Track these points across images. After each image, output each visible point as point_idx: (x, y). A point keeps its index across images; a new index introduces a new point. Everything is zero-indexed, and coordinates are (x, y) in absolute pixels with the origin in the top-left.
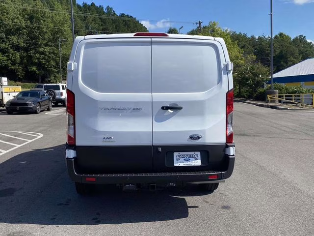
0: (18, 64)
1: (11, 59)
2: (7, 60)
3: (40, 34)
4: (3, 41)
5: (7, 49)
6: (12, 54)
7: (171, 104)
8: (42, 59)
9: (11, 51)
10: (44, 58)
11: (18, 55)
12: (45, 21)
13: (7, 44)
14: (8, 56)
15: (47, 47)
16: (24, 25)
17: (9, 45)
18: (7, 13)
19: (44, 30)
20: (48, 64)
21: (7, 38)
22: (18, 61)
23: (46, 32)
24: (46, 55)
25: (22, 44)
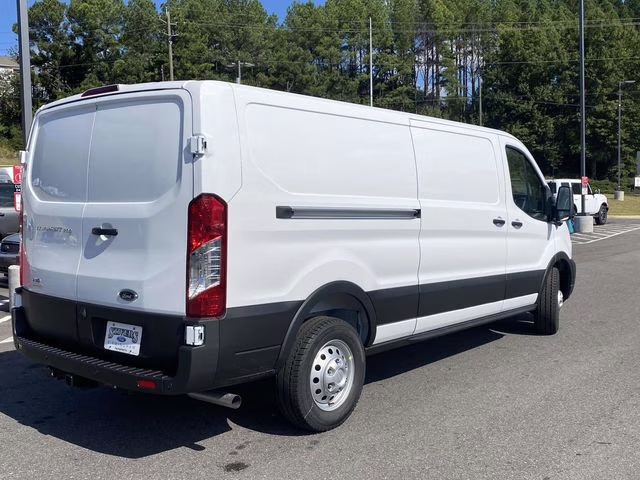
0: (551, 140)
1: (536, 133)
2: (530, 134)
3: (599, 75)
4: (524, 98)
5: (532, 112)
6: (540, 122)
7: (104, 225)
8: (600, 128)
9: (538, 115)
10: (605, 126)
11: (551, 122)
12: (612, 46)
13: (531, 103)
14: (531, 127)
15: (613, 102)
16: (566, 62)
17: (535, 104)
18: (536, 43)
19: (610, 66)
20: (612, 137)
21: (532, 92)
22: (550, 135)
23: (612, 70)
24: (609, 119)
25: (561, 100)
